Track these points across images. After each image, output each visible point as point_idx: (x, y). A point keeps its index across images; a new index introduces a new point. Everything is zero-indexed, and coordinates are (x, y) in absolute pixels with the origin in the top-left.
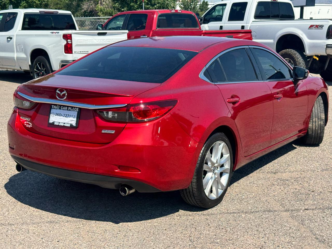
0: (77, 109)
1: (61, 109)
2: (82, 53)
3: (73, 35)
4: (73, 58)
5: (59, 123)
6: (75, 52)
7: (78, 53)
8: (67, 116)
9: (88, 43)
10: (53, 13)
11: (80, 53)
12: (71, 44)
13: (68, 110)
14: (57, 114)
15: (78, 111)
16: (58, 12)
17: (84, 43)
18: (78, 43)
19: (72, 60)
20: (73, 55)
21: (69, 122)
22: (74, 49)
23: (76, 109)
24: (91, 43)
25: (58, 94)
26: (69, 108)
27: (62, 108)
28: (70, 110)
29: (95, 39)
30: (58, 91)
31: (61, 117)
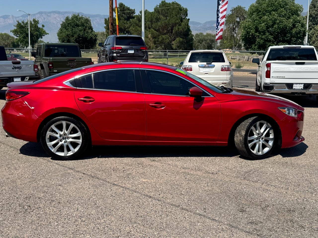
2: (279, 78)
3: (271, 64)
4: (271, 81)
6: (272, 77)
7: (275, 78)
9: (285, 70)
10: (296, 48)
11: (277, 78)
12: (270, 71)
16: (301, 47)
17: (281, 70)
18: (276, 70)
19: (270, 82)
20: (271, 79)
22: (272, 75)
24: (287, 70)
29: (292, 68)
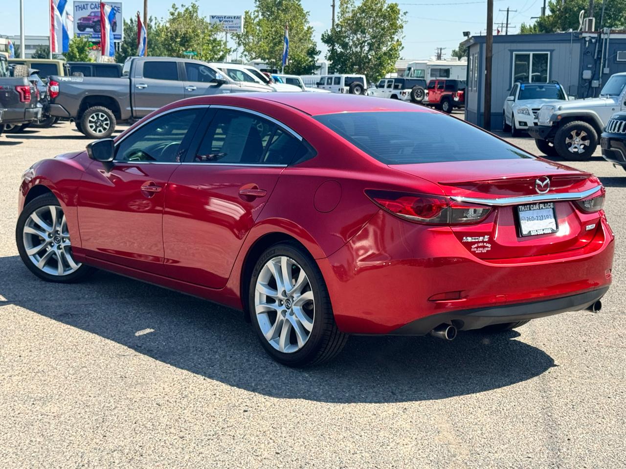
0: (551, 205)
1: (531, 210)
5: (537, 231)
8: (541, 218)
13: (540, 209)
14: (529, 219)
15: (552, 207)
21: (547, 226)
23: (549, 206)
25: (539, 186)
26: (542, 206)
27: (532, 207)
28: (542, 208)
30: (538, 181)
31: (536, 221)
